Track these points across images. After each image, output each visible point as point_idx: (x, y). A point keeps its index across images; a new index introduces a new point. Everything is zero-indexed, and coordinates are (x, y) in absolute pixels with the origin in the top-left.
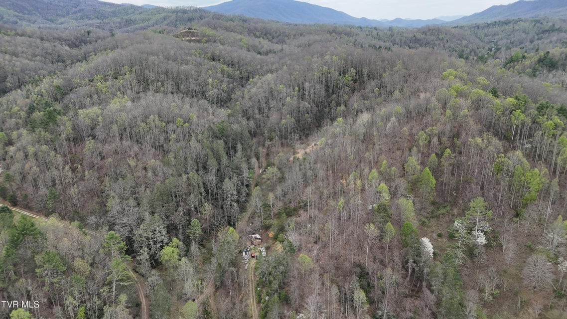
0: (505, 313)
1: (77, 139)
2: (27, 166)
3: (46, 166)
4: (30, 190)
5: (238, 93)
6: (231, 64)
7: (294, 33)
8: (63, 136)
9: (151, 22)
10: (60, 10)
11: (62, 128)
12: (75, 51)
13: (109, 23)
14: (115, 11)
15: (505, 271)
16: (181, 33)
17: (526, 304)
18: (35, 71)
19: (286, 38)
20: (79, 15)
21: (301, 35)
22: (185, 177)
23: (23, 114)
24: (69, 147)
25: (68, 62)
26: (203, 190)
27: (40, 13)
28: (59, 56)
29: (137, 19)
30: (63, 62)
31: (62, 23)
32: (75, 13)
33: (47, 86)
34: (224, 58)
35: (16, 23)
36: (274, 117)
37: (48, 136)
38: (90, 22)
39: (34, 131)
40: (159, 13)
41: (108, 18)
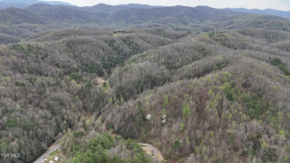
9: (241, 24)
10: (209, 16)
13: (222, 23)
16: (219, 35)
27: (200, 18)
29: (236, 22)
32: (214, 18)
35: (188, 22)
41: (227, 20)
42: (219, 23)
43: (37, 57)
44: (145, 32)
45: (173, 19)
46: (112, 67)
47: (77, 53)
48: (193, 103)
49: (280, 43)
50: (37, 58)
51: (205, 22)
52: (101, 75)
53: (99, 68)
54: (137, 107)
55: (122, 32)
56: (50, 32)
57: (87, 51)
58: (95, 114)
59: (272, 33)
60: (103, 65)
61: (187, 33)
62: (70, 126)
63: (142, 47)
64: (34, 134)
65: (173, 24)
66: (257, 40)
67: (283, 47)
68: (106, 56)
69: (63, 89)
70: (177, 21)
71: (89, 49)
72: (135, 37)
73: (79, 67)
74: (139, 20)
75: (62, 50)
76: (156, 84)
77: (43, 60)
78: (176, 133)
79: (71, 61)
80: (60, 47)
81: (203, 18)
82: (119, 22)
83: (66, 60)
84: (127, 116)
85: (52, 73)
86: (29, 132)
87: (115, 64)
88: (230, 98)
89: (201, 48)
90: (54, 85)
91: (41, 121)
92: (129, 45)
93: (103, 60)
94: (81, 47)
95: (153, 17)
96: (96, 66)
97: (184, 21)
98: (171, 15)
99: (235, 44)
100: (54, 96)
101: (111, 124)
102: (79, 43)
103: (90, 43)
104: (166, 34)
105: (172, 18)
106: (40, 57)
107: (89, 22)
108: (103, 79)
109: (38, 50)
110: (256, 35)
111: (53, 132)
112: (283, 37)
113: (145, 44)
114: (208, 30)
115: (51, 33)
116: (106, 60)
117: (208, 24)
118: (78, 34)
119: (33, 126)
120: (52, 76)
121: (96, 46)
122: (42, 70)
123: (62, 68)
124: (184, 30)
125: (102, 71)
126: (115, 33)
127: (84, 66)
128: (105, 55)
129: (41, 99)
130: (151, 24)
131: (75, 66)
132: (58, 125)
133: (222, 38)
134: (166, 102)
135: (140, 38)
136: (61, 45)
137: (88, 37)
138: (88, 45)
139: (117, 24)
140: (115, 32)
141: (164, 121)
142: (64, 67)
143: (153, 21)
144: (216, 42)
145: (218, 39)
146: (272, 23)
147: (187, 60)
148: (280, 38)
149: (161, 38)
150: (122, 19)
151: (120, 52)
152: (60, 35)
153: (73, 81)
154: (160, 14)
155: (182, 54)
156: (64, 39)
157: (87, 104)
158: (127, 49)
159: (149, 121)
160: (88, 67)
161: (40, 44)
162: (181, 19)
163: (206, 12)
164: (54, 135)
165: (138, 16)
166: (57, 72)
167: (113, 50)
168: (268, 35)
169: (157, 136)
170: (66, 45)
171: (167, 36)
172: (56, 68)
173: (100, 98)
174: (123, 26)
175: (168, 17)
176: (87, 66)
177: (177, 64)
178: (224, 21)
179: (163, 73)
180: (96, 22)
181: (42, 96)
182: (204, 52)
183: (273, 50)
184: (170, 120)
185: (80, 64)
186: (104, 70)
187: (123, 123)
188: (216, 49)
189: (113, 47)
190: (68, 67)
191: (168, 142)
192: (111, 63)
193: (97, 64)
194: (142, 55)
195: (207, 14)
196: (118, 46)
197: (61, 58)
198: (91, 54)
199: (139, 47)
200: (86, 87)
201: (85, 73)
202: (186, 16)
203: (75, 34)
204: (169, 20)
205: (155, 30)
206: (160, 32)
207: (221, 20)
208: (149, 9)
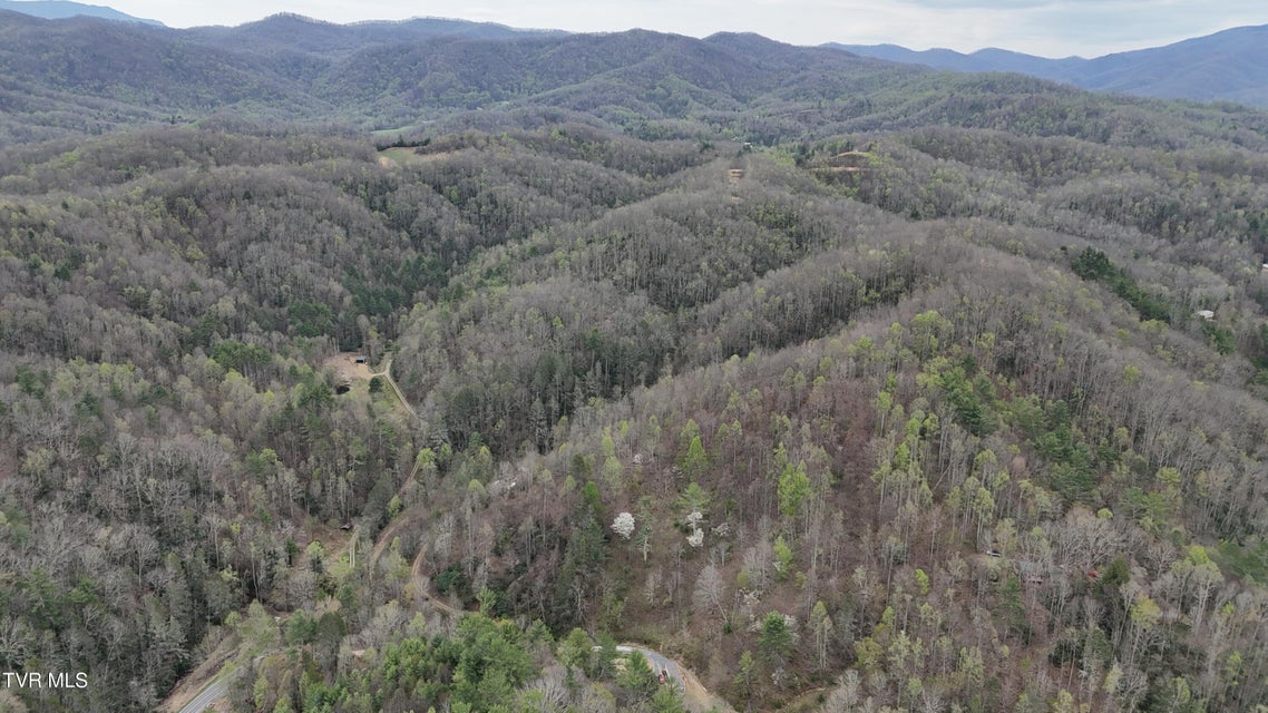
9: (901, 109)
10: (768, 76)
13: (826, 108)
16: (836, 159)
20: (792, 88)
29: (883, 101)
38: (800, 105)
40: (935, 88)
41: (843, 93)
42: (812, 108)
43: (34, 267)
44: (518, 147)
45: (622, 89)
46: (395, 306)
47: (222, 246)
48: (817, 453)
49: (1079, 187)
50: (33, 275)
51: (755, 101)
52: (351, 343)
53: (336, 311)
54: (570, 481)
55: (413, 145)
56: (62, 146)
57: (272, 235)
58: (360, 527)
59: (1038, 148)
60: (357, 296)
61: (701, 152)
62: (252, 589)
63: (523, 214)
64: (90, 642)
65: (621, 111)
66: (987, 178)
67: (1093, 207)
68: (364, 256)
69: (193, 416)
70: (638, 98)
71: (281, 227)
72: (485, 170)
73: (244, 311)
74: (468, 92)
75: (146, 232)
76: (620, 377)
77: (67, 284)
78: (759, 588)
79: (203, 282)
80: (137, 216)
81: (743, 85)
82: (380, 102)
83: (178, 277)
84: (527, 525)
85: (119, 344)
86: (63, 636)
87: (410, 291)
88: (970, 421)
89: (778, 216)
90: (143, 400)
91: (114, 578)
92: (461, 203)
93: (352, 273)
94: (243, 216)
95: (530, 80)
96: (322, 305)
97: (664, 98)
98: (611, 72)
99: (907, 194)
100: (160, 454)
101: (450, 570)
102: (227, 198)
103: (279, 195)
104: (611, 155)
105: (614, 82)
106: (47, 267)
107: (237, 100)
108: (361, 362)
109: (31, 235)
110: (978, 156)
111: (175, 625)
112: (1085, 166)
113: (531, 200)
114: (772, 137)
115: (76, 153)
116: (366, 273)
117: (769, 111)
118: (210, 154)
119: (83, 606)
120: (122, 356)
121: (310, 209)
122: (71, 330)
123: (163, 316)
124: (674, 137)
125: (356, 323)
126: (381, 149)
127: (265, 303)
128: (359, 251)
129: (95, 474)
130: (530, 110)
131: (226, 306)
132: (197, 594)
133: (850, 169)
134: (696, 452)
135: (505, 170)
136: (140, 209)
137: (268, 170)
138: (272, 205)
139: (369, 110)
140: (383, 144)
141: (696, 539)
142: (170, 313)
144: (830, 187)
145: (835, 175)
146: (1023, 108)
147: (734, 266)
148: (1071, 167)
149: (595, 169)
150: (390, 85)
151: (422, 236)
152: (121, 161)
153: (234, 377)
154: (562, 67)
155: (709, 241)
156: (149, 179)
157: (318, 484)
158: (453, 224)
159: (627, 542)
160: (284, 310)
161: (37, 207)
162: (654, 88)
163: (753, 59)
164: (182, 639)
165: (463, 74)
166: (143, 336)
167: (387, 226)
168: (1024, 155)
169: (674, 606)
170: (163, 207)
171: (616, 162)
172: (135, 319)
173: (376, 451)
174: (397, 116)
175: (599, 79)
176: (280, 303)
177: (692, 285)
178: (833, 99)
179: (644, 325)
180: (268, 100)
181: (101, 458)
182: (793, 229)
183: (1058, 216)
184: (722, 529)
185: (244, 298)
186: (363, 320)
187: (511, 561)
188: (840, 215)
189: (388, 215)
190: (193, 311)
191: (728, 631)
192: (392, 287)
193: (325, 296)
194: (528, 250)
195: (758, 67)
196: (409, 207)
197: (150, 274)
198: (292, 248)
199: (504, 210)
200: (303, 403)
201: (276, 336)
202: (674, 78)
203: (197, 154)
204: (602, 92)
205: (561, 138)
206: (584, 147)
207: (819, 92)
208: (511, 44)
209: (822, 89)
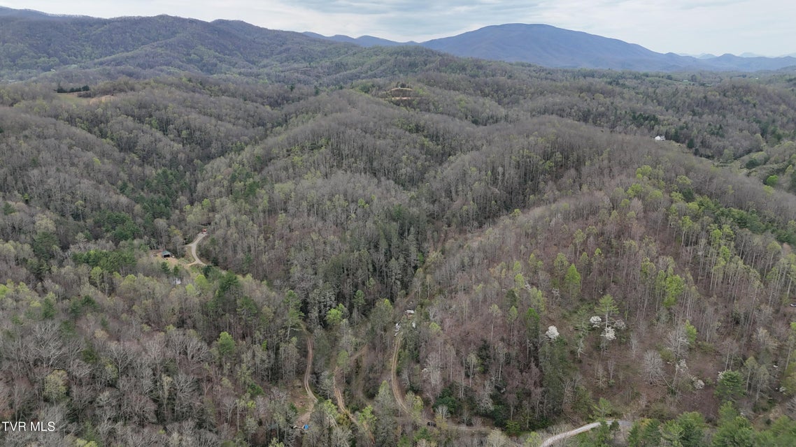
0: (617, 401)
1: (271, 211)
2: (229, 232)
3: (244, 233)
4: (230, 253)
5: (432, 173)
6: (435, 137)
7: (532, 90)
8: (260, 208)
9: (365, 67)
10: (263, 48)
11: (260, 200)
12: (276, 112)
13: (316, 67)
14: (325, 50)
15: (628, 366)
16: (391, 92)
17: (637, 395)
18: (238, 137)
19: (521, 97)
20: (284, 55)
21: (542, 93)
22: (356, 254)
23: (226, 183)
24: (264, 218)
25: (269, 125)
26: (370, 266)
27: (242, 54)
28: (260, 119)
29: (349, 63)
30: (264, 125)
31: (265, 66)
32: (280, 53)
33: (248, 155)
34: (428, 129)
35: (216, 65)
36: (458, 203)
37: (248, 207)
38: (296, 65)
39: (236, 202)
40: (376, 55)
45: (167, 55)
51: (262, 64)
54: (515, 310)
55: (72, 91)
60: (142, 204)
68: (122, 174)
70: (181, 61)
74: (40, 58)
81: (249, 53)
87: (173, 198)
98: (155, 44)
105: (159, 50)
108: (168, 256)
117: (279, 69)
125: (156, 226)
128: (115, 169)
135: (181, 105)
141: (610, 334)
143: (96, 60)
151: (148, 156)
154: (112, 40)
162: (189, 54)
163: (249, 37)
167: (118, 149)
175: (148, 48)
185: (52, 215)
193: (118, 206)
195: (254, 42)
196: (127, 135)
202: (203, 49)
204: (153, 58)
206: (208, 89)
207: (302, 58)
208: (66, 24)
209: (302, 56)
